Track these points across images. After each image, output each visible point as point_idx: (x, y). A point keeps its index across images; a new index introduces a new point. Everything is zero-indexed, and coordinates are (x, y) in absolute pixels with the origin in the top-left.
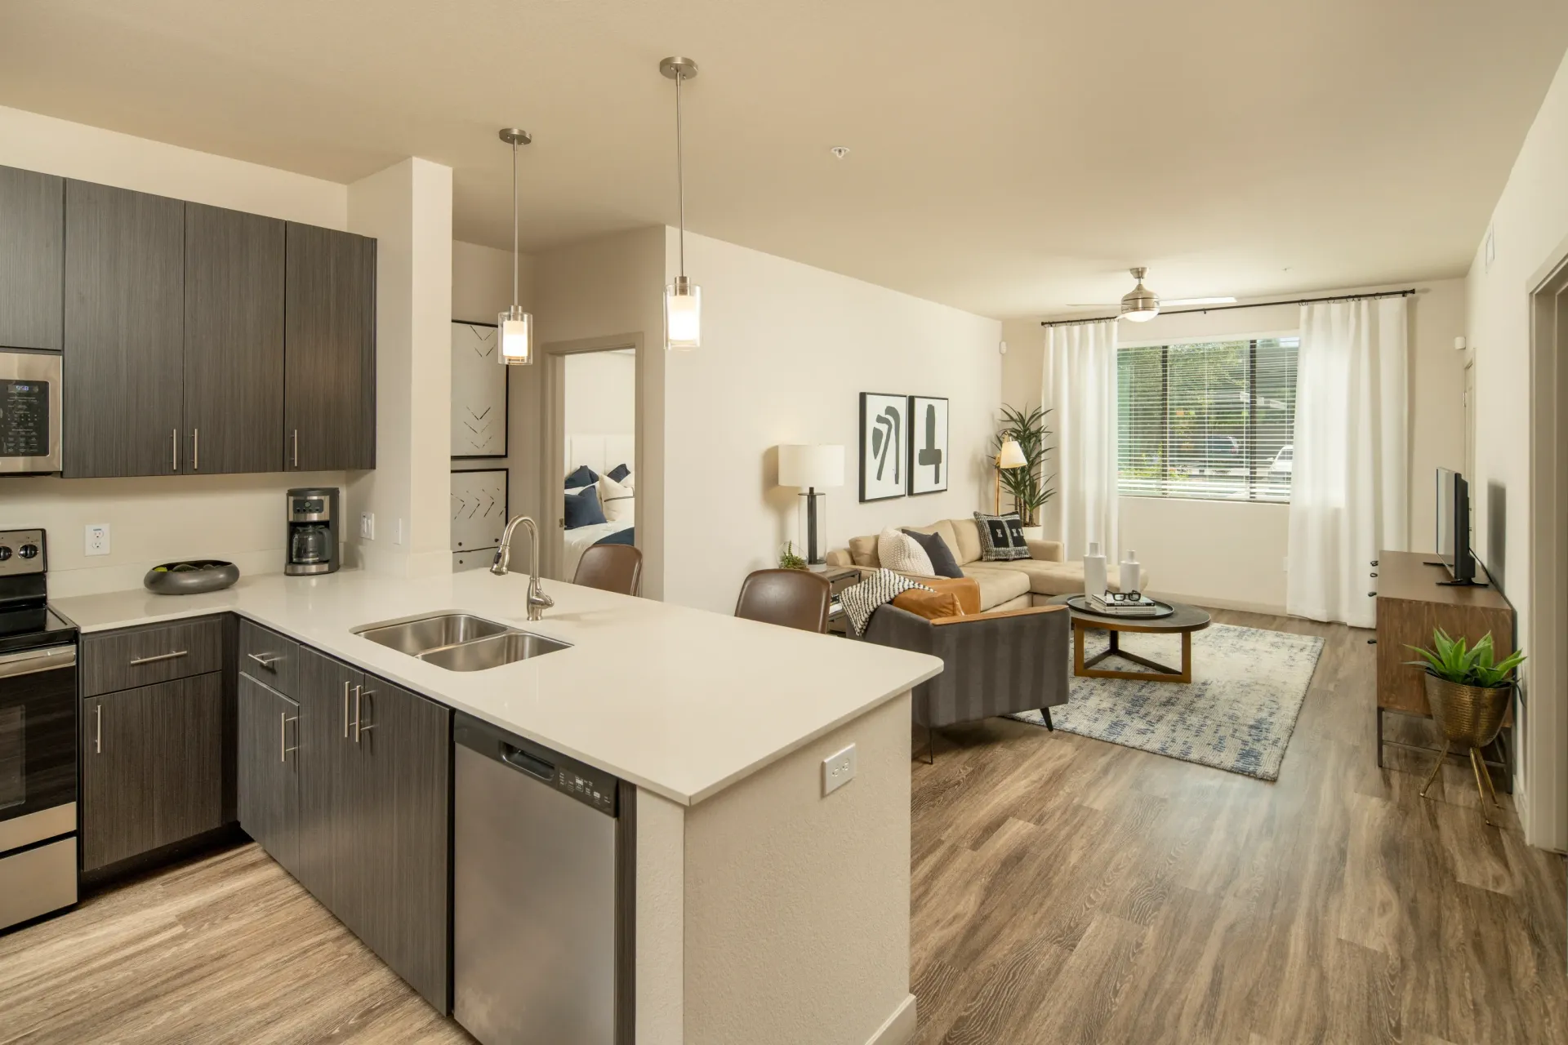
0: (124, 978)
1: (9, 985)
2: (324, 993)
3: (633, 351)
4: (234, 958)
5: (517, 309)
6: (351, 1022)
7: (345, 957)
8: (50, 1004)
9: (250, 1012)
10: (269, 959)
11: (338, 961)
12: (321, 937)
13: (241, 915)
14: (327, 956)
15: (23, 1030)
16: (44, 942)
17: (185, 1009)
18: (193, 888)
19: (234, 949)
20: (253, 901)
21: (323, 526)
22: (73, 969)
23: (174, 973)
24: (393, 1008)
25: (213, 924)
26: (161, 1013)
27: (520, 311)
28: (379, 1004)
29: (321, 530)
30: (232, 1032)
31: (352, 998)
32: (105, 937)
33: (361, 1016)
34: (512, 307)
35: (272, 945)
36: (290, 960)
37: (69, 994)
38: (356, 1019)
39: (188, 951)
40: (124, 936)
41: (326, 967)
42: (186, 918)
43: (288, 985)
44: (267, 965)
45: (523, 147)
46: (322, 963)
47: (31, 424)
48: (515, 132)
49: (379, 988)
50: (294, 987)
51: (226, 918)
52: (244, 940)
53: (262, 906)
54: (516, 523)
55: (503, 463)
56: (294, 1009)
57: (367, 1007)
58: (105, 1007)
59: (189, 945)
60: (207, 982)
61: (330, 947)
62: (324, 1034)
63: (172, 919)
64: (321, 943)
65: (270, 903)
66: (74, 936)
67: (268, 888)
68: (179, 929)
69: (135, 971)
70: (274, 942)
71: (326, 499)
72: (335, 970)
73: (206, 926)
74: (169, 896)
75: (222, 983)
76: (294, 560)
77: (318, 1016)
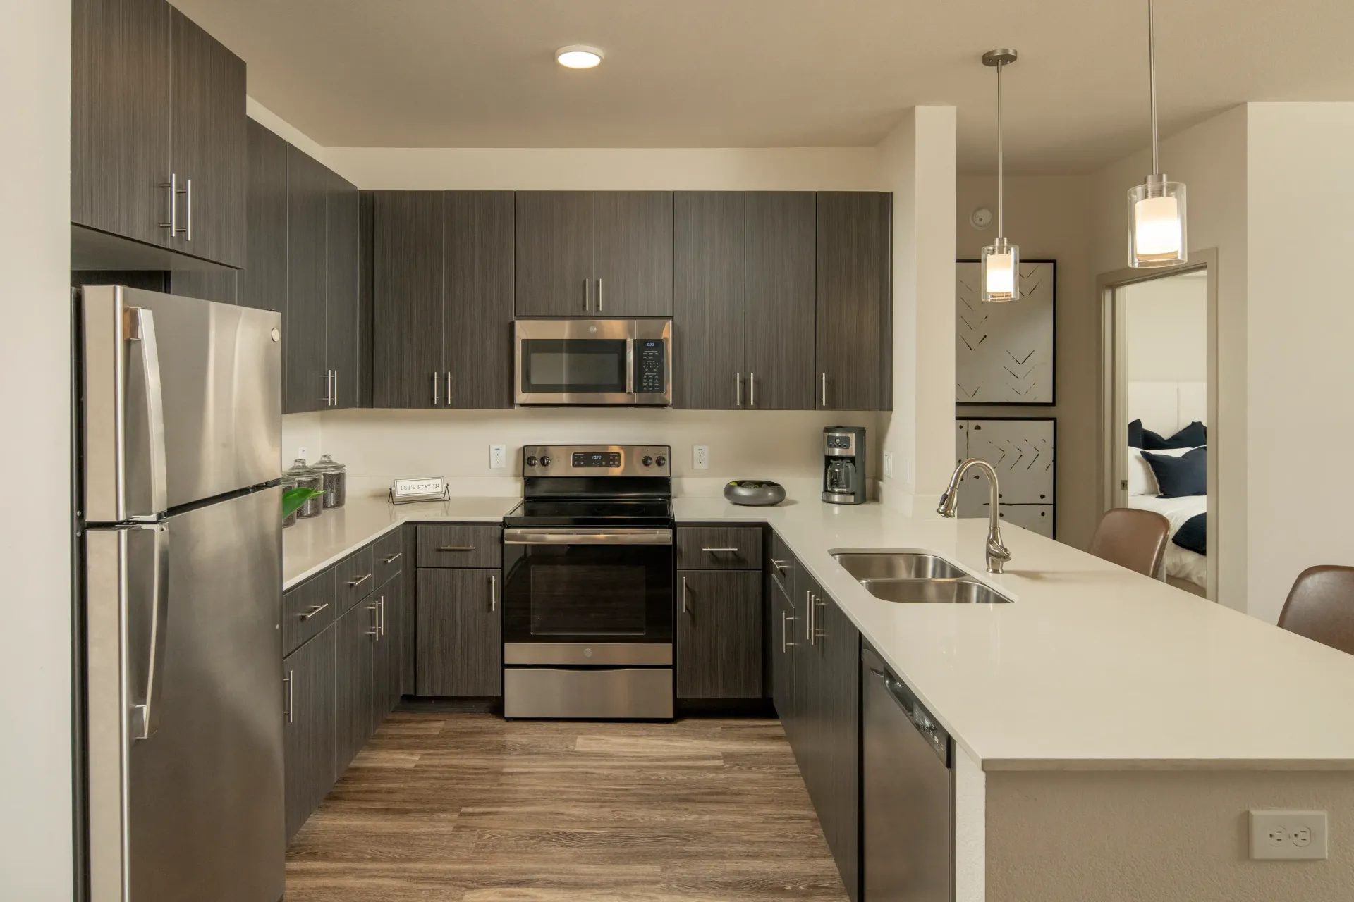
0: (682, 779)
1: (628, 754)
2: (792, 855)
3: (1203, 273)
4: (745, 799)
5: (1001, 242)
6: (801, 887)
7: (816, 836)
8: (642, 776)
9: (739, 841)
10: (765, 811)
11: (810, 837)
12: (805, 813)
13: (760, 770)
14: (803, 829)
15: (626, 785)
16: (651, 736)
17: (706, 818)
18: (739, 738)
19: (746, 793)
20: (770, 764)
21: (849, 461)
22: (658, 760)
23: (709, 790)
24: (834, 895)
25: (740, 769)
26: (692, 813)
27: (1005, 243)
28: (825, 885)
29: (847, 464)
30: (726, 849)
31: (808, 870)
32: (681, 748)
33: (810, 887)
34: (997, 240)
35: (770, 802)
36: (778, 819)
37: (653, 775)
38: (806, 887)
39: (721, 780)
40: (690, 752)
41: (801, 837)
42: (727, 756)
43: (770, 836)
44: (763, 814)
45: (1010, 65)
46: (798, 833)
47: (655, 370)
48: (999, 53)
49: (830, 874)
50: (773, 840)
51: (750, 768)
52: (756, 790)
53: (774, 770)
54: (970, 464)
55: (1051, 412)
56: (769, 856)
57: (817, 883)
58: (667, 793)
59: (722, 776)
60: (723, 807)
61: (807, 824)
62: (781, 885)
63: (719, 754)
64: (803, 818)
65: (781, 771)
66: (668, 740)
67: (782, 759)
68: (720, 763)
69: (688, 779)
70: (773, 801)
71: (852, 437)
72: (805, 843)
73: (737, 767)
74: (723, 737)
75: (732, 812)
76: (829, 489)
77: (782, 869)
